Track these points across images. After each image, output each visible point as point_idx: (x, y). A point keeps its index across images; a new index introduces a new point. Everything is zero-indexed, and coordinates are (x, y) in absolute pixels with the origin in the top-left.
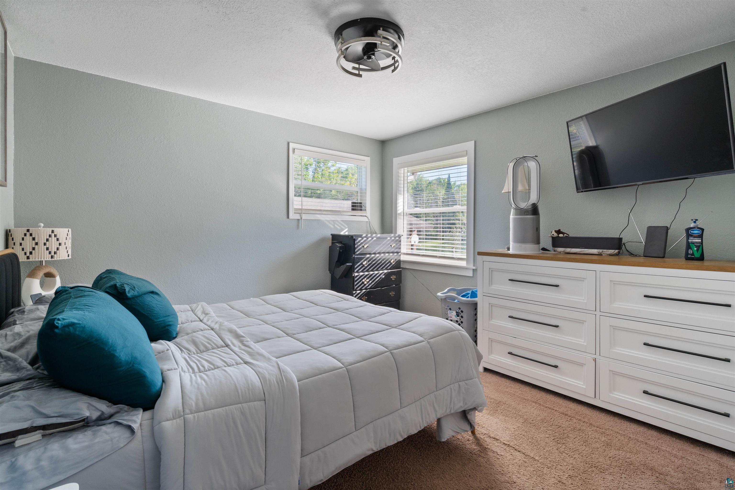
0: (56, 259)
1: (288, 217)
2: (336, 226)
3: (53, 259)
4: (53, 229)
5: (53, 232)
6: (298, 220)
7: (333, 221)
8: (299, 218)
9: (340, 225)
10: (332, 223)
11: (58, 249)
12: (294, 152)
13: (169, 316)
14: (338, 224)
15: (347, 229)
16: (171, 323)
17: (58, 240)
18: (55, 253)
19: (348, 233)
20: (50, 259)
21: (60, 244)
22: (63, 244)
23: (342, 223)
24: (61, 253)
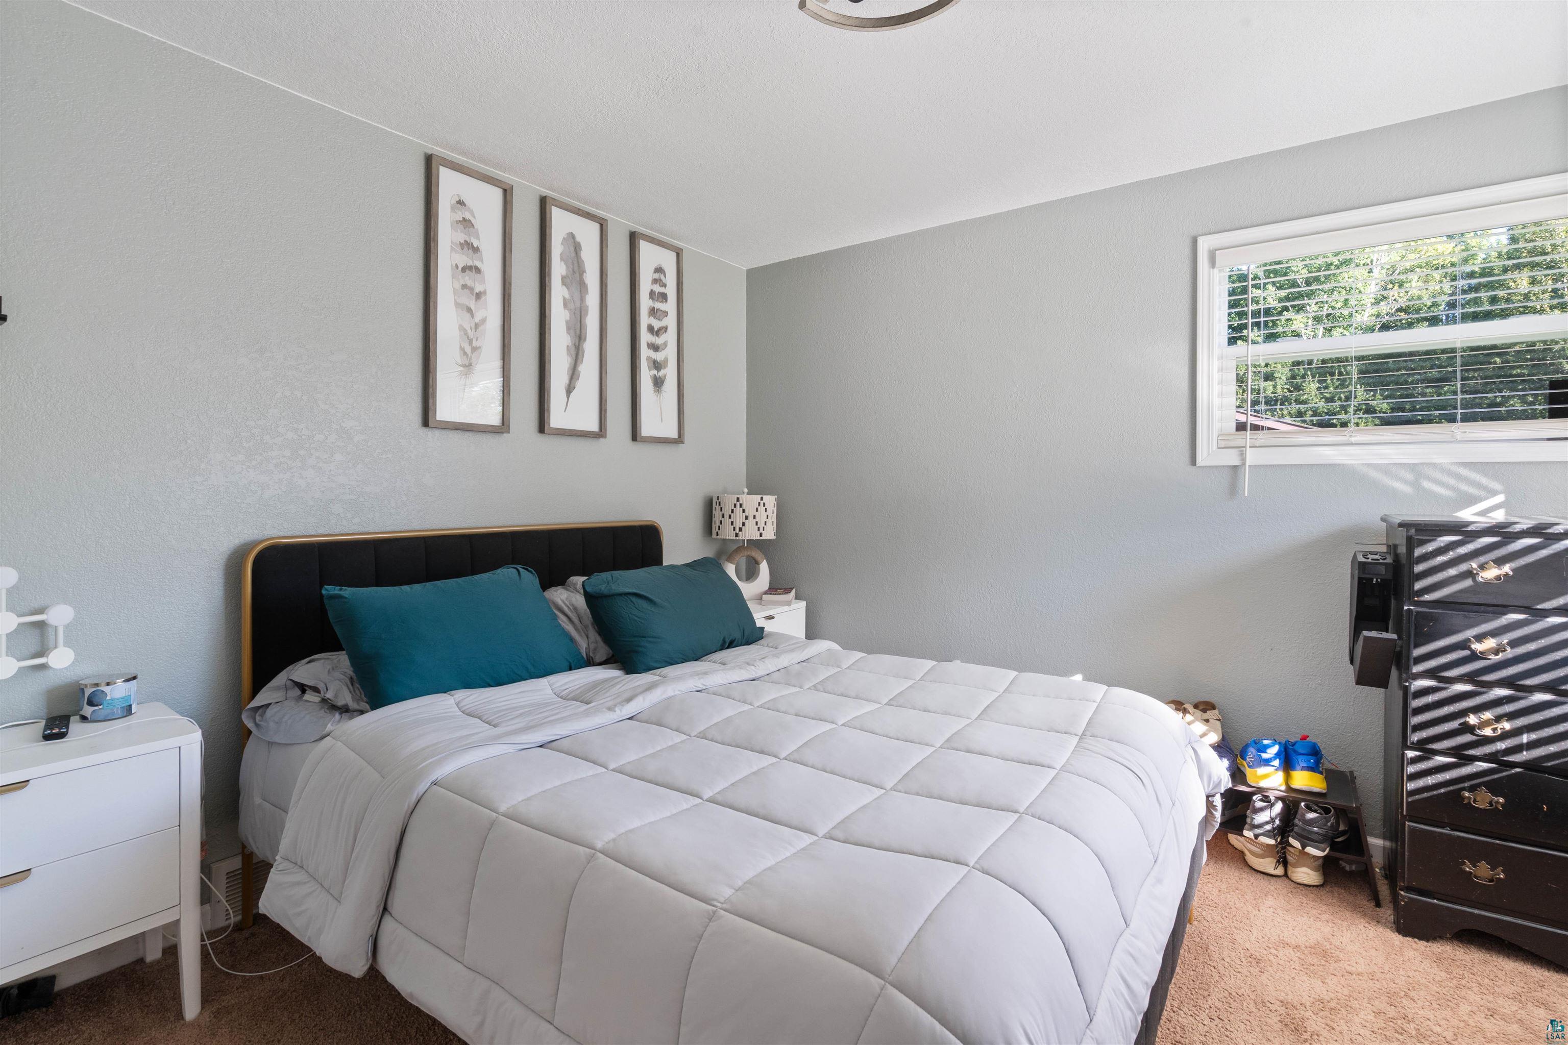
0: (740, 538)
1: (1193, 461)
2: (1426, 484)
3: (737, 538)
4: (738, 496)
5: (738, 499)
6: (1235, 468)
7: (1413, 467)
8: (1237, 462)
9: (1452, 481)
10: (1409, 476)
11: (744, 524)
12: (1213, 262)
13: (645, 637)
14: (1438, 475)
15: (1500, 498)
16: (640, 649)
17: (744, 511)
18: (740, 529)
19: (1507, 514)
20: (734, 538)
21: (747, 518)
22: (751, 518)
23: (1464, 472)
24: (747, 531)
